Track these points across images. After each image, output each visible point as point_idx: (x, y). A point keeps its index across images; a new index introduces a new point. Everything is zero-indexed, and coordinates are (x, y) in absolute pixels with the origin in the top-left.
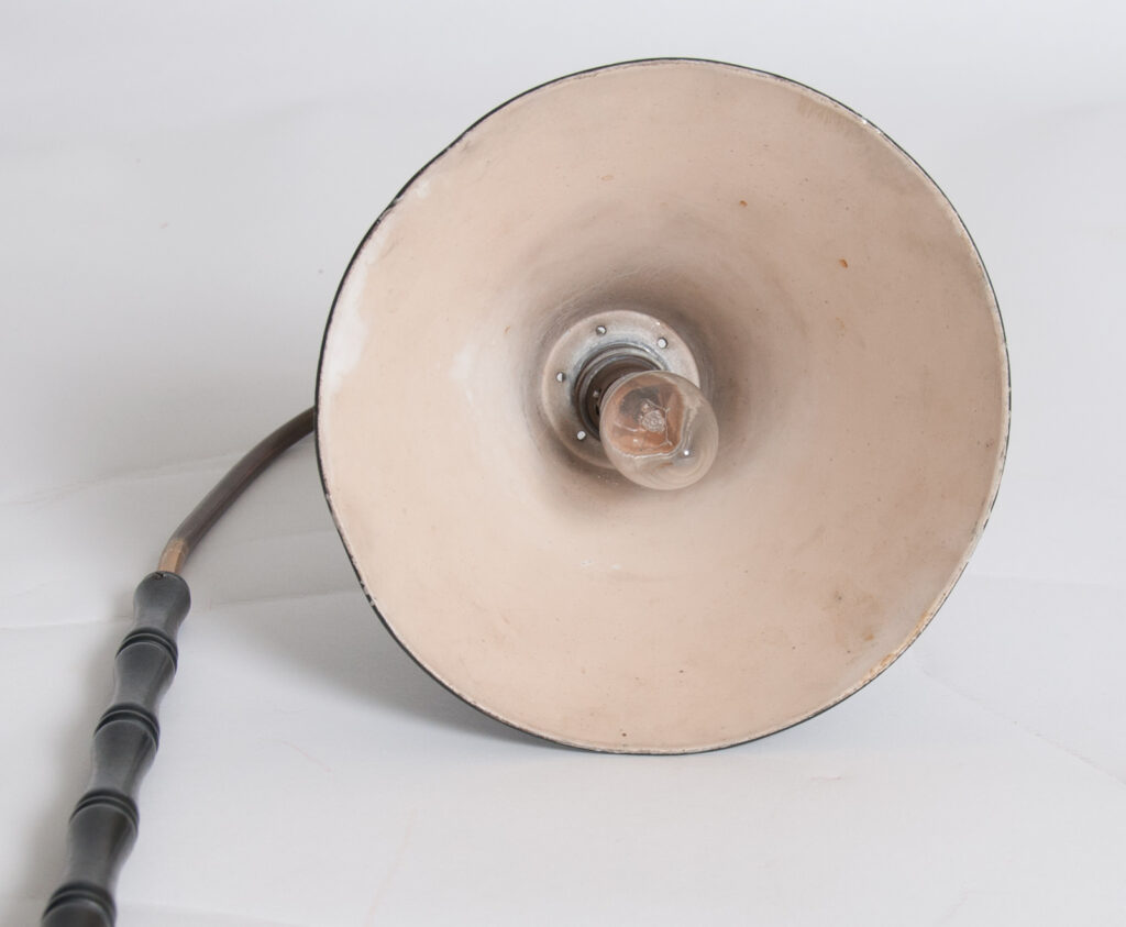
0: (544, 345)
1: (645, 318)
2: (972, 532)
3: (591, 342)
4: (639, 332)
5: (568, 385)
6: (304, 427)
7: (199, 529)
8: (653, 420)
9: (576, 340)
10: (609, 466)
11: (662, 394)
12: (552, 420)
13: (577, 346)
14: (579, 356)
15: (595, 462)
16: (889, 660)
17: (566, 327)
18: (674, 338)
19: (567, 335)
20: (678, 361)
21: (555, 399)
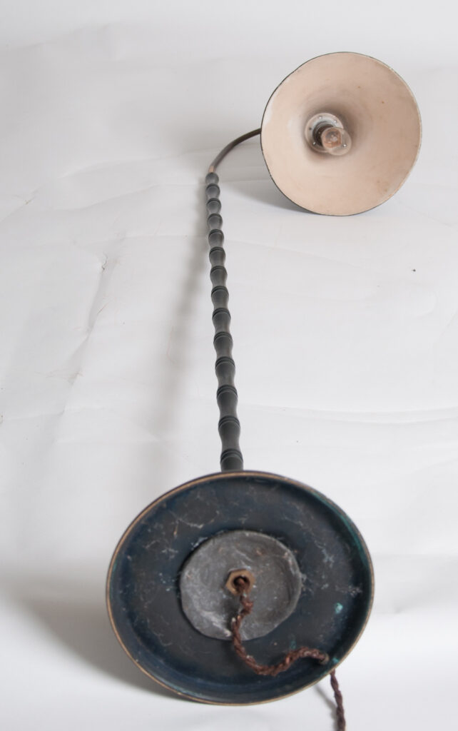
0: (307, 121)
1: (331, 115)
2: (412, 166)
3: (317, 121)
4: (330, 118)
5: (311, 132)
6: (258, 132)
7: (217, 162)
8: (335, 139)
9: (313, 121)
10: (326, 152)
11: (336, 133)
12: (308, 140)
13: (315, 121)
14: (314, 124)
15: (323, 152)
16: (390, 196)
17: (312, 116)
18: (338, 120)
19: (312, 118)
20: (338, 125)
21: (309, 134)
